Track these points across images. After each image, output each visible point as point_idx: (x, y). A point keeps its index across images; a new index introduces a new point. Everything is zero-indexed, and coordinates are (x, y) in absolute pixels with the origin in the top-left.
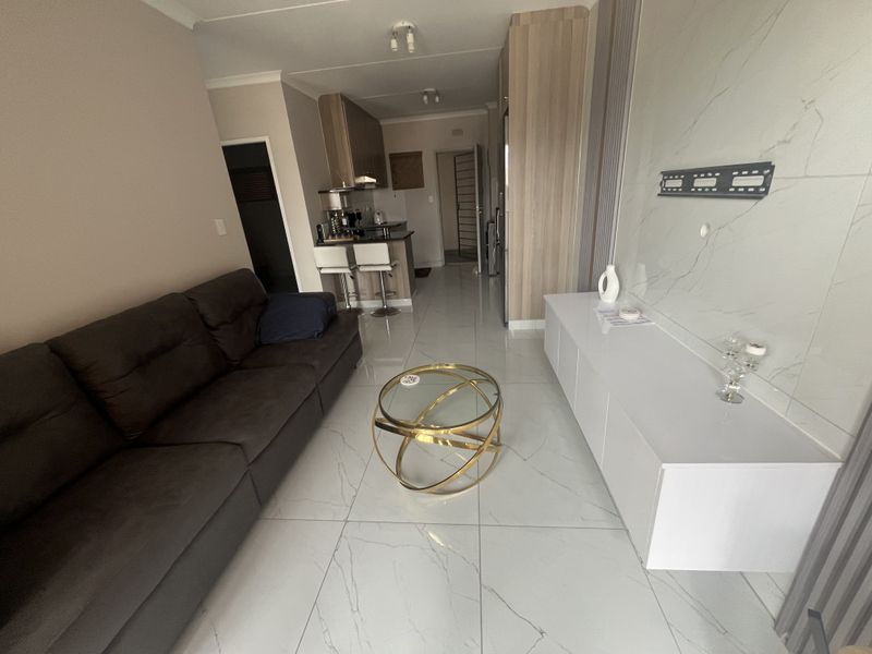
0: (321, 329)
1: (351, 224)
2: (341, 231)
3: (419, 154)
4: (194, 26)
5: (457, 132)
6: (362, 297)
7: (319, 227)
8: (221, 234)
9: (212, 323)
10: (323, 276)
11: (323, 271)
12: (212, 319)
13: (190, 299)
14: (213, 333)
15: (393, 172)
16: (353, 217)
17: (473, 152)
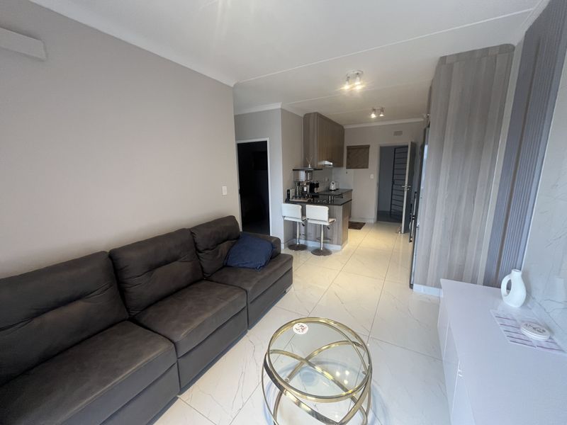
0: (263, 264)
1: (312, 189)
2: (303, 194)
3: (367, 147)
4: (235, 85)
5: (398, 133)
6: (308, 238)
7: (288, 191)
8: (224, 194)
9: (201, 249)
10: (285, 221)
11: (285, 219)
12: (201, 246)
13: (192, 233)
14: (200, 254)
15: (348, 157)
16: (313, 186)
17: (407, 147)
